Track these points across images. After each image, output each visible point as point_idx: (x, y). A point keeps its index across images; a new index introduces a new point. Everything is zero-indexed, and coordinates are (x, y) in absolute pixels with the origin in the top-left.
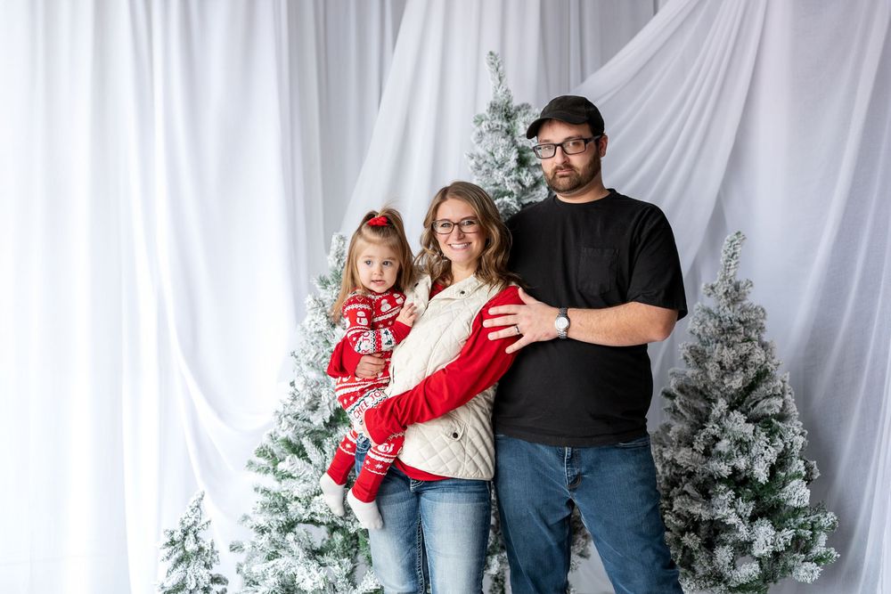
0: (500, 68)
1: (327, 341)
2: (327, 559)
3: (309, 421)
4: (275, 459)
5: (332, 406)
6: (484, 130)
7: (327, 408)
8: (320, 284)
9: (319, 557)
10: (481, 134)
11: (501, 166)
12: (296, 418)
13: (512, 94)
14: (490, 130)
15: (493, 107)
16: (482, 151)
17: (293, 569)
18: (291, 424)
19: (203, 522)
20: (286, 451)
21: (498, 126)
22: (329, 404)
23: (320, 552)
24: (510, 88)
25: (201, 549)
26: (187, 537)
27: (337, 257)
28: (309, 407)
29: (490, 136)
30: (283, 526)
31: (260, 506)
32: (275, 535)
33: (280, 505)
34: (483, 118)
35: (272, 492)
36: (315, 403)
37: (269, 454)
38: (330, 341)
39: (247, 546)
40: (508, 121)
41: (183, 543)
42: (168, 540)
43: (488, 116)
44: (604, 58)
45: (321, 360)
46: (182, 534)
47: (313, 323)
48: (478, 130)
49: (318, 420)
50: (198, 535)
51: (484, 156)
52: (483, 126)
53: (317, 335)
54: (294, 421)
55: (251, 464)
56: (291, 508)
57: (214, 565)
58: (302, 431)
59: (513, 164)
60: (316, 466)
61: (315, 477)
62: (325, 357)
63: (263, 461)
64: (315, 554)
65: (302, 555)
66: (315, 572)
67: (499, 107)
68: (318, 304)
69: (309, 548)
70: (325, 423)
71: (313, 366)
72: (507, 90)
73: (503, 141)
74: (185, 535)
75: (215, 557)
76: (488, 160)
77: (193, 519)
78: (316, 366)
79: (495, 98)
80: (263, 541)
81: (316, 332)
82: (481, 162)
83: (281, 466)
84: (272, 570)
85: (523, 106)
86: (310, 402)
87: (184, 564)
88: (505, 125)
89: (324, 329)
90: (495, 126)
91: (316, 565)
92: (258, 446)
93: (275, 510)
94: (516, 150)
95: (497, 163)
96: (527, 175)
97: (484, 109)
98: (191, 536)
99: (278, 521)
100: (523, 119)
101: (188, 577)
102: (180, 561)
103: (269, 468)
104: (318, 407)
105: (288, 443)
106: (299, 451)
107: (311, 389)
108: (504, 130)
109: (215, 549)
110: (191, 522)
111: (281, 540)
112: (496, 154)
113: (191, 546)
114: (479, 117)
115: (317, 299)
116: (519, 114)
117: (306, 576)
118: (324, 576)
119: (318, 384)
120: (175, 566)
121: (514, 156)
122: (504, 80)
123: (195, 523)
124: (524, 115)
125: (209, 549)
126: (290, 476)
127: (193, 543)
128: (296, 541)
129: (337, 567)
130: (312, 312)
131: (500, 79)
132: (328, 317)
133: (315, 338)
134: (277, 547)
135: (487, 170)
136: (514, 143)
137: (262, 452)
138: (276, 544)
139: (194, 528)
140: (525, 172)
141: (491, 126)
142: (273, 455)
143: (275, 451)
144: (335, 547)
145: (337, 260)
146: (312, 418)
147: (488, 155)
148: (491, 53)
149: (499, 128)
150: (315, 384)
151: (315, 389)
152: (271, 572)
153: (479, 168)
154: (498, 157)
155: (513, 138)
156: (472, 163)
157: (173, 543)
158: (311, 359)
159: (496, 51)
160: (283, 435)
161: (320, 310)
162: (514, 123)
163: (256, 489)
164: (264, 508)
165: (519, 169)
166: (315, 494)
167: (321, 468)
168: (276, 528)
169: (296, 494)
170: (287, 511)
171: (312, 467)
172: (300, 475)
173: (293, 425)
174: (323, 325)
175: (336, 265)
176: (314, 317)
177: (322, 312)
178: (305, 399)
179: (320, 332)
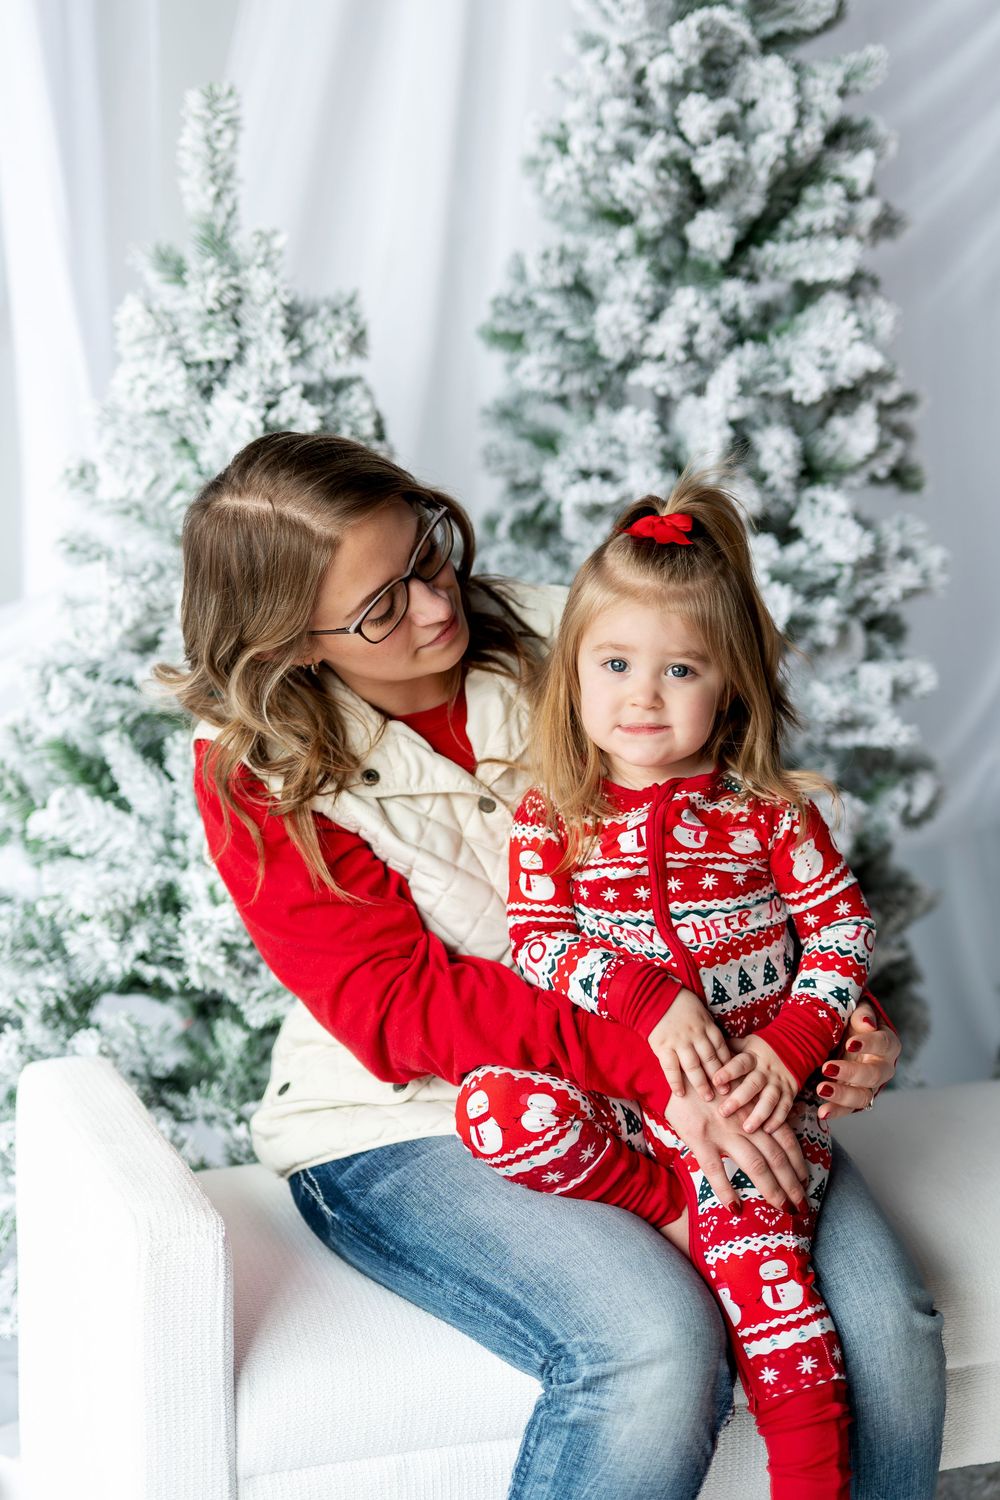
1: (184, 442)
2: (197, 1101)
3: (130, 683)
4: (26, 800)
8: (159, 269)
9: (174, 1098)
12: (93, 674)
18: (80, 696)
20: (63, 775)
23: (178, 1083)
27: (213, 180)
28: (131, 642)
30: (60, 1005)
32: (36, 1032)
33: (44, 940)
35: (19, 901)
36: (150, 630)
37: (10, 786)
38: (194, 440)
45: (168, 499)
47: (141, 386)
53: (153, 421)
54: (87, 685)
56: (74, 944)
58: (113, 716)
60: (142, 819)
61: (140, 853)
62: (178, 487)
64: (163, 1088)
68: (158, 322)
69: (141, 1070)
71: (142, 519)
78: (151, 518)
81: (148, 413)
83: (42, 824)
86: (137, 626)
89: (179, 401)
91: (169, 1122)
93: (31, 956)
99: (40, 989)
103: (9, 831)
105: (69, 754)
106: (95, 775)
107: (144, 586)
111: (55, 1047)
115: (156, 307)
126: (66, 853)
130: (139, 350)
132: (188, 366)
133: (148, 434)
142: (23, 790)
143: (30, 777)
144: (221, 1064)
145: (212, 190)
146: (139, 676)
150: (152, 570)
151: (154, 587)
158: (138, 495)
160: (50, 730)
161: (162, 343)
166: (140, 907)
167: (159, 825)
168: (37, 1012)
169: (79, 904)
170: (67, 959)
171: (131, 822)
172: (96, 845)
173: (83, 697)
174: (176, 388)
175: (208, 207)
176: (144, 366)
177: (171, 348)
178: (119, 617)
179: (164, 413)
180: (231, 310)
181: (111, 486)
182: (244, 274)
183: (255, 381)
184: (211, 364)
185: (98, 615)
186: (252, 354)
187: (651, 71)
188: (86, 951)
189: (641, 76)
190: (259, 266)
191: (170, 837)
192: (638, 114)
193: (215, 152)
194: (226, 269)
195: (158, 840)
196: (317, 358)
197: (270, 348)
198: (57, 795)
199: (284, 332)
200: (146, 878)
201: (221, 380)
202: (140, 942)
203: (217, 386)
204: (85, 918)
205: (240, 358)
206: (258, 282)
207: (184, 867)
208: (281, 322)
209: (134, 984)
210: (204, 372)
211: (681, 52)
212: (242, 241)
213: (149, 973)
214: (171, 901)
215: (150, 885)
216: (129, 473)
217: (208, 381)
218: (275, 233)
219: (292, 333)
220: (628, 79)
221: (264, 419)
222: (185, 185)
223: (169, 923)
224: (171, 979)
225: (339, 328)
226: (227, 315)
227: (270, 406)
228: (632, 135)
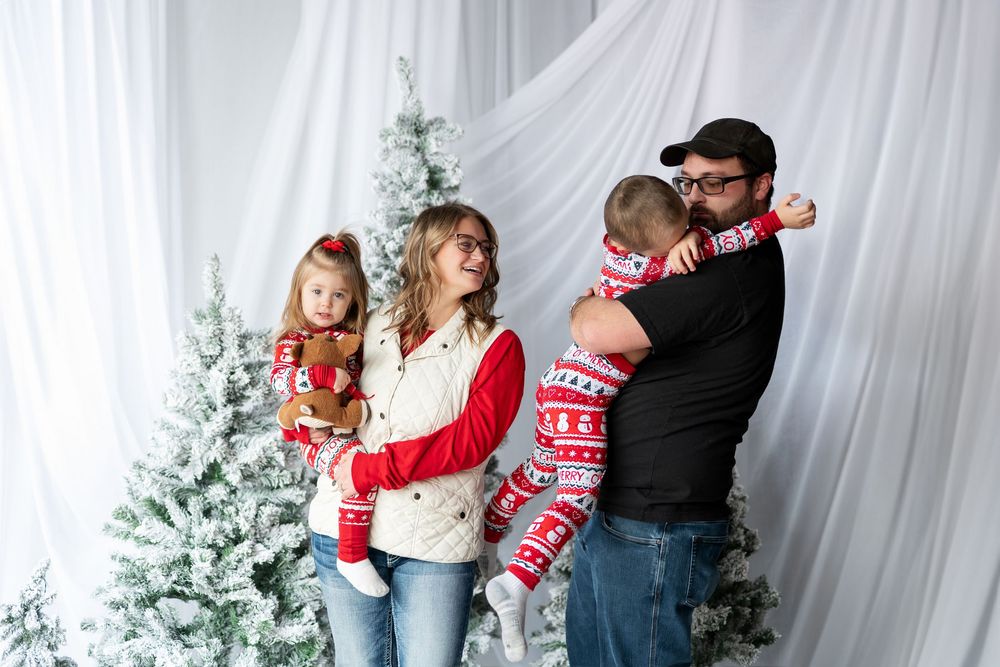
0: (411, 76)
1: (201, 385)
2: (192, 639)
3: (177, 477)
4: (135, 520)
5: (205, 460)
6: (390, 147)
7: (199, 462)
8: (195, 319)
9: (184, 637)
10: (387, 151)
11: (409, 188)
12: (162, 474)
13: (424, 105)
14: (397, 146)
15: (402, 120)
16: (387, 170)
17: (153, 651)
18: (155, 481)
19: (47, 595)
20: (150, 512)
21: (406, 142)
22: (201, 458)
23: (186, 631)
24: (422, 99)
25: (44, 627)
26: (27, 613)
27: (215, 287)
28: (179, 461)
29: (397, 152)
30: (143, 599)
31: (114, 576)
32: (132, 610)
33: (139, 575)
34: (390, 132)
35: (130, 560)
36: (185, 457)
37: (129, 516)
38: (205, 385)
39: (100, 624)
40: (419, 137)
41: (23, 620)
42: (5, 617)
43: (396, 130)
44: (534, 69)
45: (193, 407)
46: (22, 610)
47: (185, 364)
48: (384, 146)
49: (188, 477)
50: (41, 611)
51: (391, 176)
52: (389, 141)
53: (189, 377)
54: (158, 477)
55: (108, 527)
56: (149, 577)
57: (59, 646)
58: (168, 489)
59: (422, 185)
60: (178, 530)
61: (176, 542)
62: (197, 403)
63: (122, 525)
64: (180, 632)
65: (163, 634)
66: (178, 655)
67: (408, 120)
68: (191, 341)
69: (172, 626)
70: (196, 480)
71: (183, 414)
72: (417, 101)
73: (412, 160)
74: (26, 610)
75: (61, 637)
76: (395, 181)
77: (36, 592)
78: (187, 414)
79: (404, 109)
80: (117, 617)
81: (188, 374)
82: (386, 183)
83: (140, 531)
84: (127, 651)
85: (436, 120)
86: (180, 456)
87: (24, 645)
88: (415, 140)
89: (198, 370)
90: (402, 141)
91: (180, 645)
92: (117, 506)
93: (133, 581)
94: (426, 170)
95: (404, 184)
96: (438, 199)
97: (391, 122)
98: (33, 612)
99: (136, 594)
100: (435, 134)
101: (27, 660)
102: (19, 641)
103: (129, 533)
104: (188, 462)
105: (152, 503)
106: (161, 512)
107: (181, 441)
108: (413, 146)
109: (61, 626)
110: (33, 595)
111: (139, 616)
112: (403, 174)
113: (31, 623)
114: (386, 131)
115: (190, 335)
116: (431, 128)
117: (168, 659)
118: (188, 659)
119: (189, 435)
120: (13, 648)
121: (424, 176)
122: (415, 90)
123: (38, 597)
124: (437, 130)
125: (54, 627)
126: (151, 543)
127: (34, 620)
128: (156, 618)
129: (205, 648)
130: (184, 350)
131: (411, 88)
132: (202, 357)
133: (187, 382)
134: (134, 625)
135: (393, 192)
136: (425, 162)
137: (121, 514)
138: (134, 621)
139: (36, 603)
140: (436, 195)
141: (398, 142)
142: (134, 517)
143: (137, 512)
144: (203, 625)
145: (215, 291)
146: (181, 475)
147: (395, 175)
148: (401, 59)
149: (408, 144)
150: (184, 434)
151: (184, 441)
152: (125, 655)
153: (384, 189)
154: (406, 177)
155: (423, 157)
156: (376, 183)
157: (10, 619)
158: (181, 406)
159: (406, 57)
160: (146, 494)
161: (193, 348)
162: (425, 140)
163: (113, 558)
164: (120, 579)
165: (429, 192)
166: (174, 562)
167: (185, 532)
168: (133, 602)
169: (151, 561)
170: (147, 583)
171: (174, 531)
172: (159, 540)
173: (157, 482)
174: (197, 366)
175: (213, 297)
176: (186, 356)
177: (196, 350)
178: (172, 452)
179: (193, 374)
180: (219, 337)
181: (172, 403)
182: (224, 323)
183: (226, 364)
184: (211, 356)
185: (163, 451)
186: (225, 353)
187: (386, 247)
188: (153, 579)
189: (384, 248)
190: (230, 321)
191: (189, 537)
192: (382, 262)
193: (216, 277)
194: (216, 322)
195: (184, 538)
196: (252, 355)
197: (232, 352)
198: (146, 519)
199: (239, 345)
200: (177, 552)
201: (214, 363)
202: (174, 577)
203: (213, 367)
204: (154, 567)
205: (221, 355)
206: (229, 327)
207: (193, 548)
208: (237, 342)
209: (173, 594)
210: (209, 358)
211: (397, 240)
212: (224, 311)
213: (179, 588)
214: (187, 561)
215: (178, 555)
216: (178, 396)
217: (209, 363)
218: (236, 308)
219: (242, 346)
220: (379, 249)
221: (228, 379)
222: (205, 288)
223: (186, 569)
224: (187, 591)
225: (259, 344)
226: (217, 338)
227: (232, 373)
228: (382, 269)
